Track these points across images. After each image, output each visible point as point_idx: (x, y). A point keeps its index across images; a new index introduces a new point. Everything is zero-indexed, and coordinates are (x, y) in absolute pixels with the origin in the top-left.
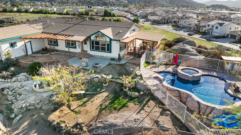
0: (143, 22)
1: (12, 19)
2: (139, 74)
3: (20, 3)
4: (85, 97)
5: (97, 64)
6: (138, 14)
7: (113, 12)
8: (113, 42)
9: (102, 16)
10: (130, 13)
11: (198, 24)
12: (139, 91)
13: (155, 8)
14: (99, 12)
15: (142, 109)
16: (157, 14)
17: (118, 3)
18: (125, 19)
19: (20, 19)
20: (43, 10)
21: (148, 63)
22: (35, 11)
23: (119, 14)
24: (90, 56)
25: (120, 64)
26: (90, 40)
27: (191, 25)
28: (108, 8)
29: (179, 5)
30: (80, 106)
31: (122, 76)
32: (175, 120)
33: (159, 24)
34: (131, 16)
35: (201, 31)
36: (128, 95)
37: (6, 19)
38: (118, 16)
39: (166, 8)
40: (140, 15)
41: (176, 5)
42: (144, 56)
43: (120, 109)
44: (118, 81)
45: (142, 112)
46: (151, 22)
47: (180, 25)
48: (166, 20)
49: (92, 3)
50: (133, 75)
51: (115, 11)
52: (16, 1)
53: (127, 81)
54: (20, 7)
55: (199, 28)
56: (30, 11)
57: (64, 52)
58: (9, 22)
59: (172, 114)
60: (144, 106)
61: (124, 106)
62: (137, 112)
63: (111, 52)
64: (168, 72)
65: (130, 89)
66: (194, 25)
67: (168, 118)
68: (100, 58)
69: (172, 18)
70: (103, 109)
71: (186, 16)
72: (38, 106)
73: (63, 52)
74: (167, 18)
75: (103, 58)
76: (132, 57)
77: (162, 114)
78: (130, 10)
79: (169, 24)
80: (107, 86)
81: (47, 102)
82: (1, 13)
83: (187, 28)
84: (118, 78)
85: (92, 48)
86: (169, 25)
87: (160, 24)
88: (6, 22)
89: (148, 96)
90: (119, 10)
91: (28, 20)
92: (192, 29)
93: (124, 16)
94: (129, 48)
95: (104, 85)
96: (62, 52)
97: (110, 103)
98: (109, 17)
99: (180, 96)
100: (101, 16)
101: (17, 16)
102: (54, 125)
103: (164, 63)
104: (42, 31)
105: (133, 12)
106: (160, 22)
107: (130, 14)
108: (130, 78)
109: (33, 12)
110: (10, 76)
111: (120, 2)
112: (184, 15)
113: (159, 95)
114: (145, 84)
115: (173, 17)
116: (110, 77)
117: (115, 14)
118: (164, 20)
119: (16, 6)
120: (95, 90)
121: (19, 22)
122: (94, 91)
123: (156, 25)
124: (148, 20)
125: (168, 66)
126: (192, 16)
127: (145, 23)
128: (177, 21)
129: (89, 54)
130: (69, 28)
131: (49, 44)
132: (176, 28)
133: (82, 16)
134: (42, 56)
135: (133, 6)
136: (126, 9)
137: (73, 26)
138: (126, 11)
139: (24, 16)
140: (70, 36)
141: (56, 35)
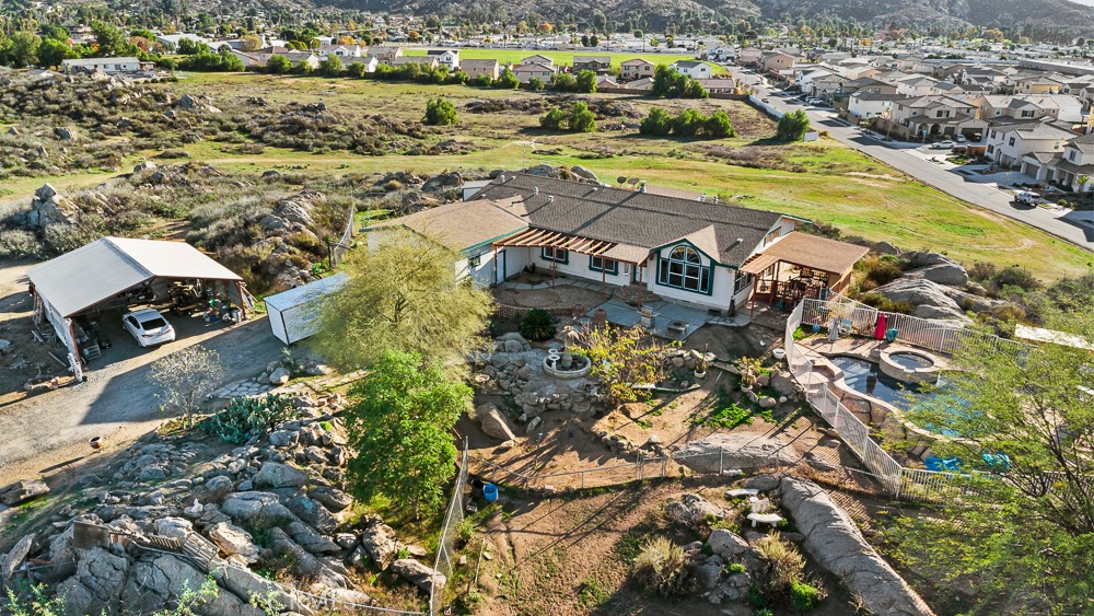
0: (826, 128)
2: (780, 356)
4: (655, 397)
5: (679, 324)
6: (806, 82)
7: (693, 75)
8: (717, 267)
9: (647, 95)
10: (766, 77)
11: (1067, 156)
12: (776, 395)
13: (893, 43)
15: (782, 430)
17: (716, 18)
18: (744, 108)
20: (416, 66)
21: (806, 329)
22: (384, 70)
23: (717, 84)
24: (656, 300)
25: (733, 328)
26: (659, 257)
27: (1036, 158)
29: (1016, 28)
30: (647, 413)
31: (741, 358)
32: (848, 456)
33: (895, 142)
34: (773, 94)
35: (1076, 189)
36: (751, 402)
38: (712, 96)
39: (950, 46)
40: (815, 88)
41: (1002, 29)
42: (798, 310)
43: (733, 427)
44: (731, 368)
45: (780, 435)
46: (862, 126)
47: (989, 154)
48: (930, 126)
49: (598, 19)
50: (765, 358)
52: (288, 8)
53: (750, 369)
55: (1071, 177)
56: (366, 70)
58: (320, 129)
59: (844, 445)
60: (786, 426)
61: (743, 421)
62: (769, 434)
63: (710, 294)
64: (857, 358)
65: (756, 390)
66: (1049, 159)
67: (834, 451)
69: (960, 116)
70: (697, 424)
71: (1026, 108)
72: (567, 405)
74: (932, 114)
76: (765, 309)
77: (821, 443)
78: (770, 62)
79: (942, 145)
80: (703, 378)
81: (582, 398)
83: (1017, 168)
84: (730, 363)
85: (662, 278)
86: (938, 148)
87: (902, 138)
89: (797, 408)
90: (717, 56)
91: (377, 118)
92: (1040, 176)
93: (740, 92)
94: (760, 284)
95: (696, 374)
96: (577, 281)
97: (711, 414)
98: (676, 100)
99: (870, 413)
100: (640, 92)
102: (606, 440)
103: (851, 331)
104: (529, 223)
105: (782, 73)
106: (901, 131)
107: (769, 82)
108: (758, 363)
109: (378, 76)
111: (723, 12)
112: (1016, 104)
113: (821, 407)
114: (793, 381)
115: (964, 111)
116: (710, 359)
117: (702, 83)
118: (918, 125)
120: (677, 384)
121: (352, 129)
122: (674, 386)
123: (880, 147)
124: (845, 119)
125: (861, 341)
126: (1054, 107)
127: (831, 131)
128: (980, 130)
129: (650, 292)
130: (599, 216)
131: (543, 258)
132: (968, 164)
133: (567, 95)
134: (532, 290)
135: (785, 29)
136: (752, 54)
137: (607, 212)
138: (752, 67)
139: (350, 96)
140: (605, 243)
141: (568, 236)
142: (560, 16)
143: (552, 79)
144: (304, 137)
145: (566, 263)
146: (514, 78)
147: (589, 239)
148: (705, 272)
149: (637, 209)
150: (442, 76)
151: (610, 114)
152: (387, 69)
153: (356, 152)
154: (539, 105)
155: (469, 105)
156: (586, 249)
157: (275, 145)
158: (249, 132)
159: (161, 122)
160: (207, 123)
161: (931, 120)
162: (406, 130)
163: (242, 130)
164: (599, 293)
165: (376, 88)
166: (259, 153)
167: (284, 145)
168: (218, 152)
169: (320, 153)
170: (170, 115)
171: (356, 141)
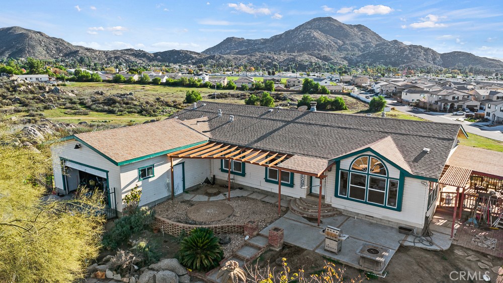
0: (393, 107)
1: (130, 96)
3: (143, 67)
5: (375, 251)
6: (377, 88)
7: (321, 84)
9: (299, 92)
10: (356, 87)
13: (410, 76)
14: (292, 83)
16: (421, 90)
17: (328, 65)
18: (349, 98)
19: (143, 97)
22: (170, 81)
23: (334, 89)
24: (333, 213)
26: (338, 169)
28: (309, 75)
29: (465, 69)
33: (431, 112)
34: (361, 93)
37: (120, 97)
38: (332, 93)
39: (437, 76)
40: (382, 90)
41: (460, 70)
46: (411, 106)
47: (488, 117)
48: (449, 104)
49: (275, 65)
51: (326, 83)
52: (136, 62)
54: (144, 73)
56: (161, 81)
57: (259, 193)
58: (124, 103)
63: (399, 209)
68: (361, 220)
69: (464, 99)
71: (498, 95)
73: (256, 192)
74: (450, 98)
75: (371, 223)
76: (458, 226)
78: (357, 81)
79: (458, 113)
82: (110, 84)
85: (341, 190)
86: (456, 115)
87: (435, 111)
88: (119, 103)
90: (331, 79)
91: (158, 99)
93: (345, 92)
96: (254, 192)
98: (314, 95)
100: (296, 91)
101: (139, 92)
104: (210, 138)
105: (363, 85)
106: (434, 107)
107: (358, 89)
109: (167, 84)
110: (136, 267)
111: (331, 63)
112: (492, 93)
115: (466, 97)
117: (326, 88)
118: (443, 104)
119: (138, 72)
121: (142, 103)
123: (424, 114)
124: (401, 103)
127: (396, 108)
128: (476, 106)
129: (329, 206)
130: (274, 131)
131: (223, 170)
132: (478, 122)
133: (259, 91)
134: (208, 201)
135: (360, 71)
136: (347, 77)
137: (282, 127)
138: (348, 83)
139: (151, 92)
140: (281, 154)
141: (244, 149)
142: (258, 64)
143: (253, 85)
144: (114, 107)
145: (243, 175)
146: (234, 85)
147: (264, 151)
148: (393, 184)
149: (310, 124)
150: (199, 84)
151: (281, 100)
152: (171, 80)
153: (142, 115)
154: (245, 95)
155: (209, 96)
156: (262, 159)
157: (97, 111)
158: (85, 104)
159: (37, 99)
160: (63, 100)
161: (450, 102)
162: (173, 105)
163: (82, 104)
164: (274, 205)
165: (165, 89)
166: (86, 114)
167: (102, 111)
168: (62, 114)
169: (121, 115)
170: (43, 96)
171: (143, 109)
